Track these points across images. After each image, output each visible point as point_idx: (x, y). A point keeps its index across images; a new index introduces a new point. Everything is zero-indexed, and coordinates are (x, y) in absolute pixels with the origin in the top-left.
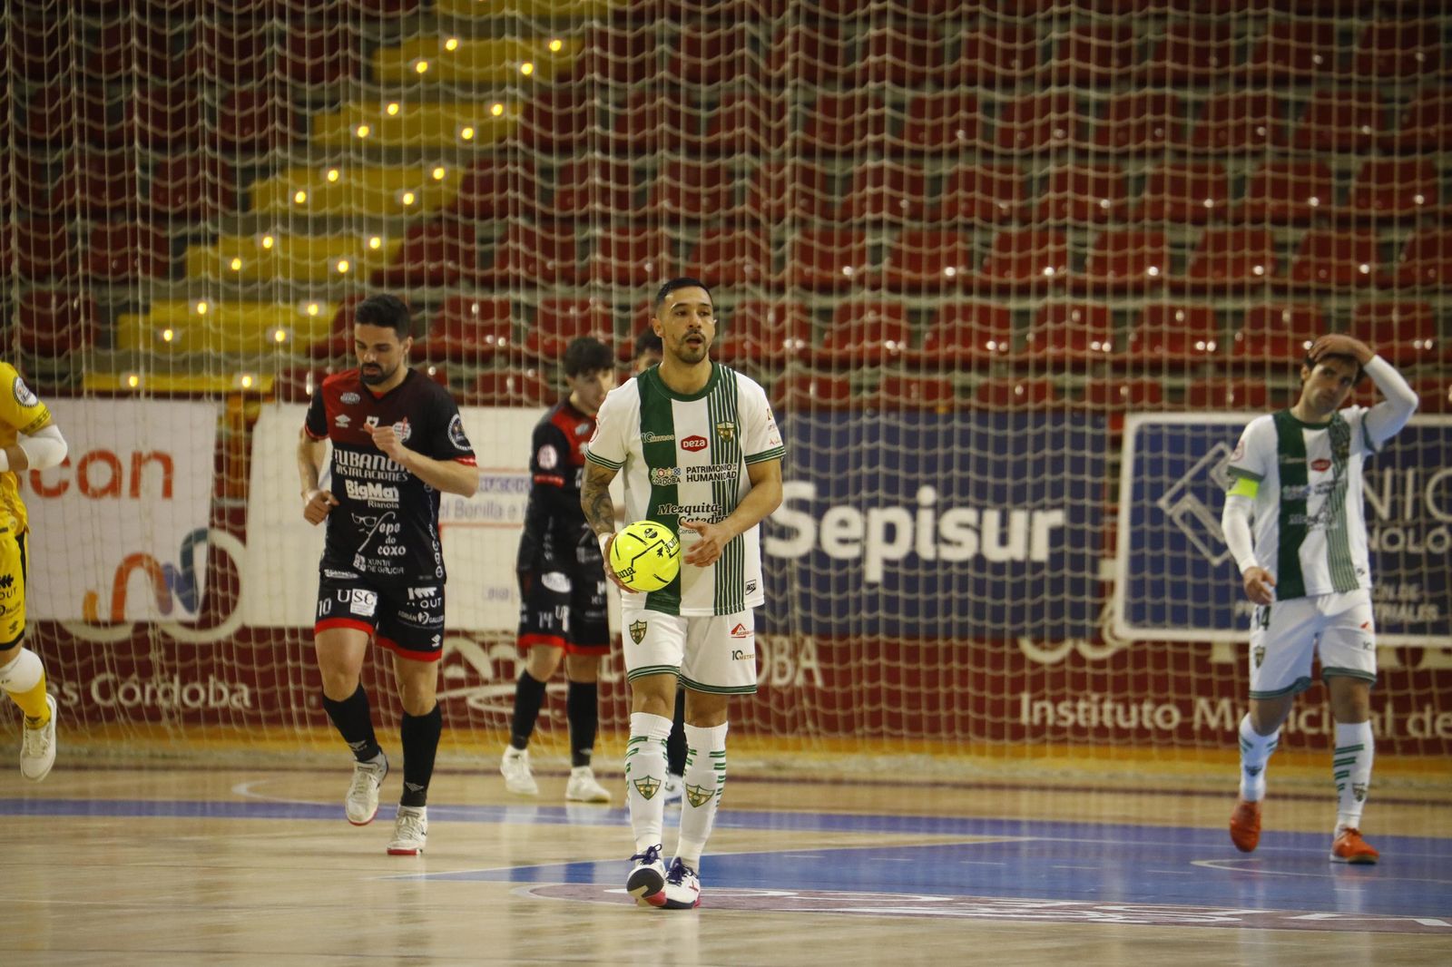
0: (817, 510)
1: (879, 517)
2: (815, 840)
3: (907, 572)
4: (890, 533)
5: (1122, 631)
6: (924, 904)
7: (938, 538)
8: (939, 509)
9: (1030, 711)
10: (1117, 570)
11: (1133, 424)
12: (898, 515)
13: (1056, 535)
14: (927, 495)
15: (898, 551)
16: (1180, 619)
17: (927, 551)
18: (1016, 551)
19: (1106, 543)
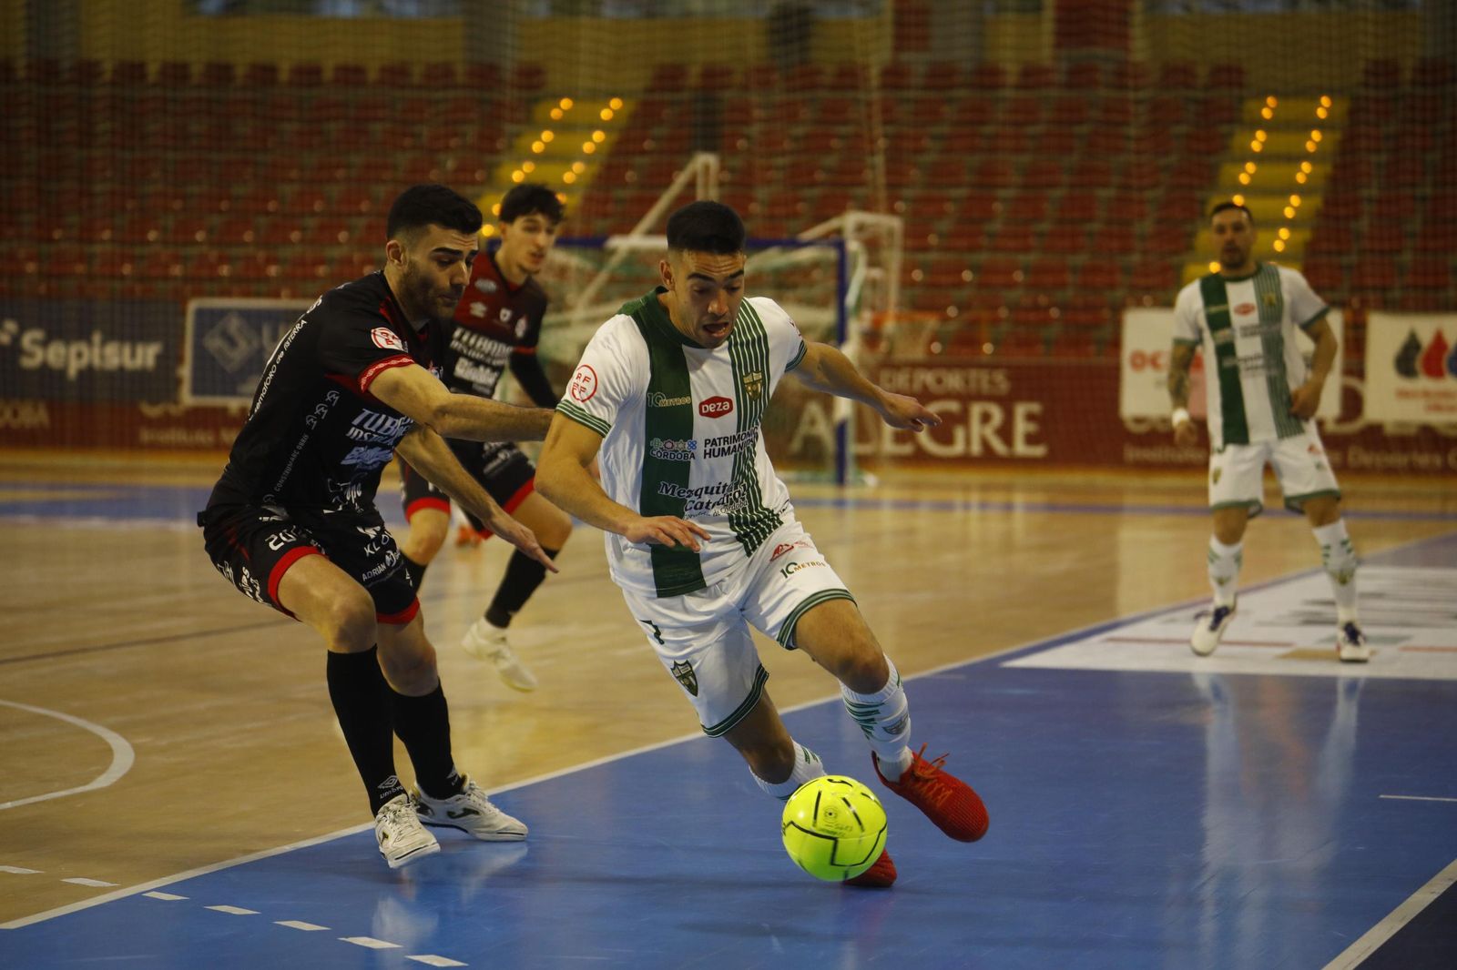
0: (45, 344)
1: (74, 349)
2: (44, 496)
3: (88, 374)
4: (79, 355)
5: (187, 399)
6: (96, 524)
7: (102, 357)
8: (104, 343)
9: (146, 436)
10: (186, 371)
11: (193, 305)
12: (83, 347)
13: (159, 358)
14: (97, 338)
15: (84, 361)
16: (213, 393)
17: (97, 362)
18: (138, 362)
19: (179, 360)
